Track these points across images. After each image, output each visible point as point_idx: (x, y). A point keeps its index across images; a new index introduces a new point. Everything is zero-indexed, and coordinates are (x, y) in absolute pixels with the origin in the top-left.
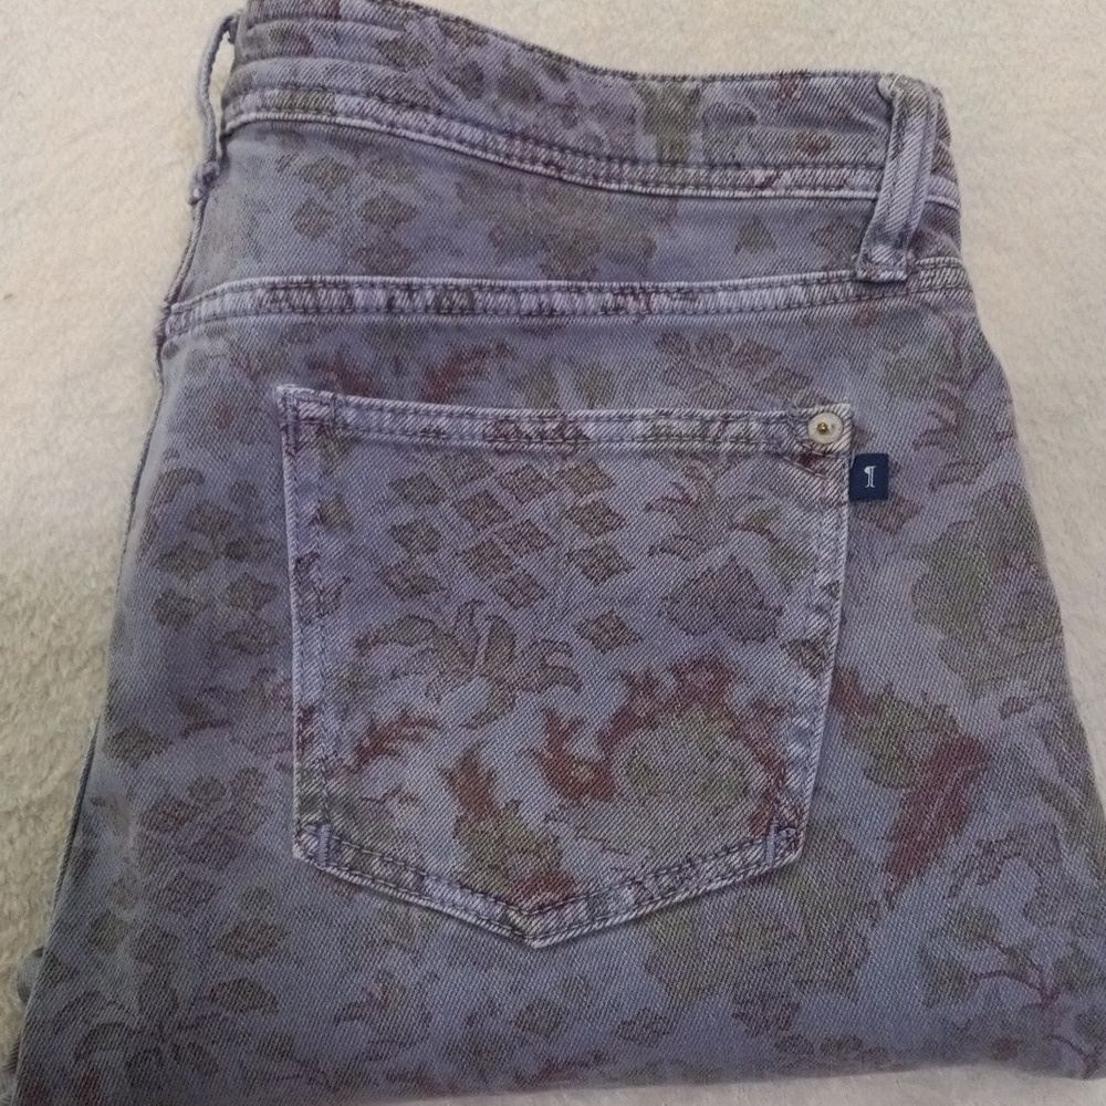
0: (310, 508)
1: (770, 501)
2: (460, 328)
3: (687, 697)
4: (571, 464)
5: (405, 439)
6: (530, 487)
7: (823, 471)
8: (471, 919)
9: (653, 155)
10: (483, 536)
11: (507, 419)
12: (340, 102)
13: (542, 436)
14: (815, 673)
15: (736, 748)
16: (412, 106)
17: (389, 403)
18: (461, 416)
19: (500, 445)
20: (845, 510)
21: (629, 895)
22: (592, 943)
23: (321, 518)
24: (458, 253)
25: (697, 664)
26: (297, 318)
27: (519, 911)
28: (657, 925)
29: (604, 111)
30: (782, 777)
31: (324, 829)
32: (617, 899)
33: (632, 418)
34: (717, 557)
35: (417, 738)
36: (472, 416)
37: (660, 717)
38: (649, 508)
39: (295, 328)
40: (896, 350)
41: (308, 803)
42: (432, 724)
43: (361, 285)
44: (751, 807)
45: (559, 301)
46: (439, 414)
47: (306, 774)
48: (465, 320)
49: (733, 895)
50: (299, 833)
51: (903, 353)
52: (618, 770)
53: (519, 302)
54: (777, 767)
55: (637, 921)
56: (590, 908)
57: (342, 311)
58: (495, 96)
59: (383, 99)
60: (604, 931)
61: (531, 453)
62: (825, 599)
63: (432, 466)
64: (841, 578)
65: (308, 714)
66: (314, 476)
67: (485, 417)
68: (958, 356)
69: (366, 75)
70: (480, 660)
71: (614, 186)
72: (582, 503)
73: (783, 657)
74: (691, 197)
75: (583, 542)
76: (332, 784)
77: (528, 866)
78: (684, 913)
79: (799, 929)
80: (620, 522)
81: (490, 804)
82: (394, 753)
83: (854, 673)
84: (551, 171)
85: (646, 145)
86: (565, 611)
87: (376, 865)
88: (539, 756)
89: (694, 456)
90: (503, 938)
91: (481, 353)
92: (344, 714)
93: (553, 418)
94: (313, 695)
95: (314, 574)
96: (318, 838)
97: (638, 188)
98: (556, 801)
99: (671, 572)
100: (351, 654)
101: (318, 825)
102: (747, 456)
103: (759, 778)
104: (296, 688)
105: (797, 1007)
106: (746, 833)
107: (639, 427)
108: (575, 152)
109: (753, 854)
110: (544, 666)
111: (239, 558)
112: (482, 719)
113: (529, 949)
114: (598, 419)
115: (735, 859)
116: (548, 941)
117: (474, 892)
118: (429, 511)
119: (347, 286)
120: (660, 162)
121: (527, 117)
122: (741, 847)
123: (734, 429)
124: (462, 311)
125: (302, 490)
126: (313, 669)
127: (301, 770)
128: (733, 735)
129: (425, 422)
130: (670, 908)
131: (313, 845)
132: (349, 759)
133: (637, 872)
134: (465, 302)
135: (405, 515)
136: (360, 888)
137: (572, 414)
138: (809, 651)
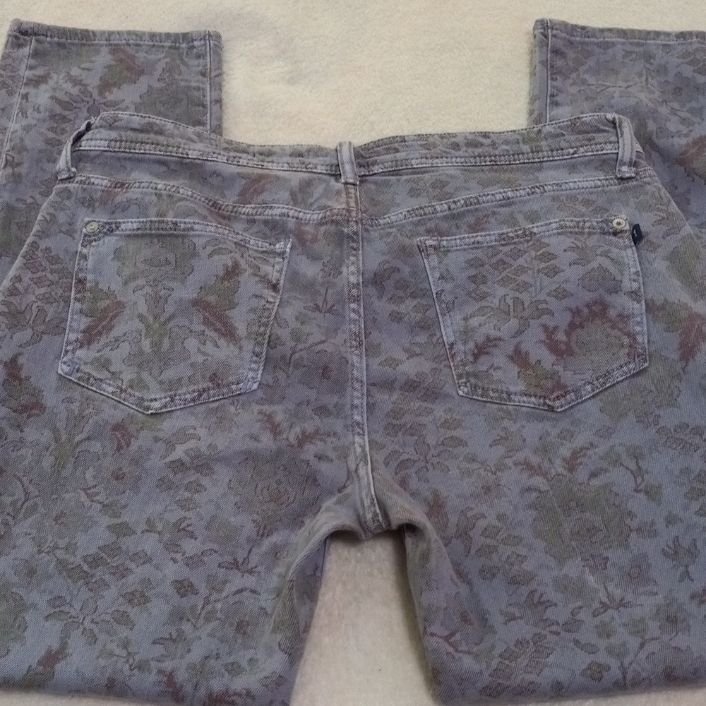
0: (437, 275)
1: (607, 248)
2: (476, 210)
3: (593, 315)
4: (531, 243)
5: (466, 247)
6: (517, 254)
7: (622, 237)
8: (532, 406)
9: (529, 151)
10: (503, 274)
11: (503, 234)
12: (413, 162)
13: (518, 236)
14: (639, 302)
15: (616, 332)
16: (437, 158)
17: (458, 237)
18: (485, 235)
19: (503, 242)
20: (634, 248)
21: (589, 387)
22: (579, 407)
23: (442, 277)
24: (468, 189)
25: (595, 303)
26: (419, 218)
27: (550, 400)
28: (602, 396)
29: (507, 142)
30: (635, 339)
31: (468, 384)
32: (585, 390)
33: (550, 223)
34: (594, 265)
35: (495, 346)
36: (489, 235)
37: (585, 324)
38: (565, 251)
39: (419, 221)
40: (637, 198)
41: (460, 376)
42: (500, 339)
43: (438, 205)
44: (626, 351)
45: (510, 194)
46: (477, 236)
47: (456, 367)
48: (477, 206)
49: (627, 382)
50: (459, 387)
51: (640, 198)
52: (573, 344)
53: (495, 197)
54: (632, 336)
55: (594, 396)
56: (575, 395)
57: (433, 213)
58: (465, 149)
59: (427, 158)
60: (582, 402)
61: (515, 243)
62: (636, 277)
63: (479, 254)
64: (639, 269)
65: (452, 345)
66: (436, 264)
67: (494, 234)
68: (661, 197)
69: (419, 153)
70: (512, 313)
71: (517, 162)
72: (538, 253)
73: (625, 298)
74: (547, 161)
75: (543, 265)
76: (467, 368)
77: (549, 384)
78: (610, 391)
79: (653, 388)
80: (556, 257)
81: (529, 364)
82: (487, 353)
83: (652, 300)
84: (493, 163)
85: (526, 148)
86: (541, 289)
87: (491, 394)
88: (544, 342)
89: (576, 233)
90: (546, 410)
91: (487, 216)
92: (465, 343)
93: (520, 230)
94: (452, 339)
95: (443, 297)
96: (467, 387)
97: (526, 161)
98: (555, 358)
99: (579, 271)
100: (463, 322)
101: (466, 383)
102: (594, 234)
103: (626, 341)
104: (445, 338)
105: (659, 416)
106: (626, 359)
107: (554, 226)
108: (500, 156)
109: (632, 366)
110: (538, 309)
111: (415, 298)
112: (519, 332)
113: (557, 412)
114: (537, 227)
115: (625, 369)
116: (563, 408)
117: (531, 396)
118: (481, 269)
119: (433, 206)
120: (532, 152)
121: (478, 151)
122: (626, 364)
123: (588, 224)
124: (475, 203)
125: (432, 269)
126: (449, 330)
127: (454, 365)
128: (613, 328)
129: (472, 240)
130: (606, 389)
131: (466, 390)
132: (471, 359)
133: (589, 379)
134: (475, 201)
135: (473, 272)
136: (487, 402)
137: (527, 227)
138: (634, 295)
